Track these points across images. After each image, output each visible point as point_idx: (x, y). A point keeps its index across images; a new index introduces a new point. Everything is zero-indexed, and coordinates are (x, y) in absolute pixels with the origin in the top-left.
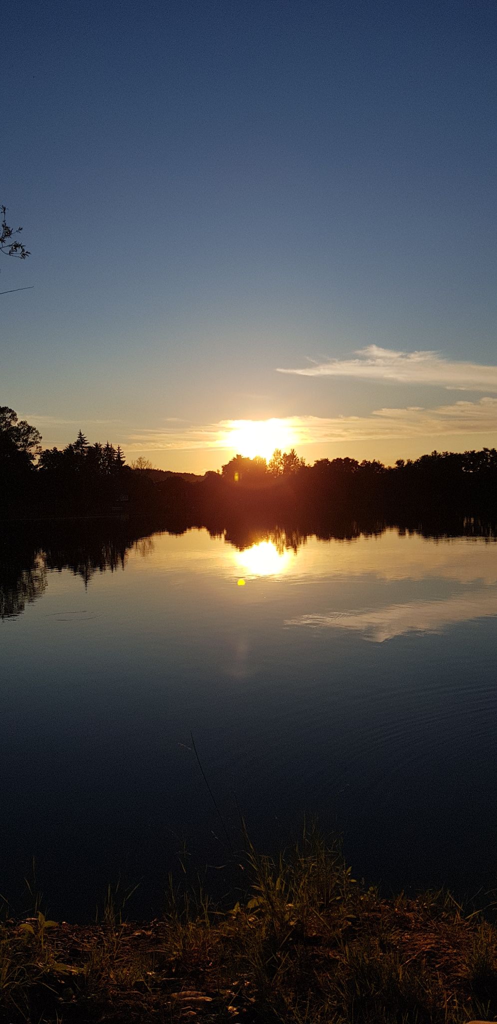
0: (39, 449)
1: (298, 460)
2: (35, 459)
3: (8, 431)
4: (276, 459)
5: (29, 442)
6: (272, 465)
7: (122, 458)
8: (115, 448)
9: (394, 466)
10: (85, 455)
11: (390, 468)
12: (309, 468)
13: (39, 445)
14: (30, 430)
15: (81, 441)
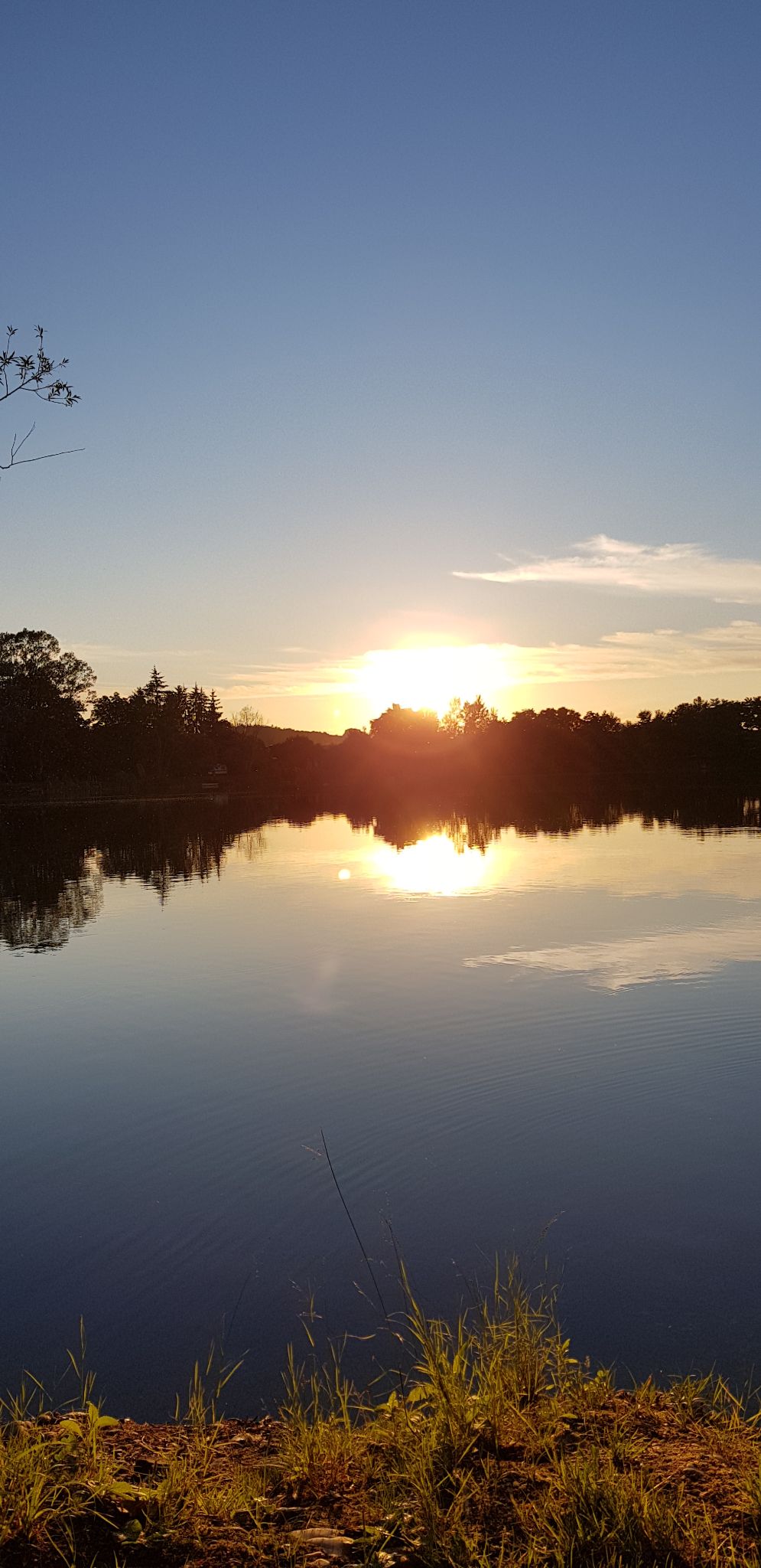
0: (91, 695)
1: (487, 711)
2: (86, 710)
3: (47, 667)
4: (454, 710)
5: (76, 685)
6: (448, 720)
7: (217, 708)
8: (208, 693)
9: (635, 720)
10: (162, 703)
11: (629, 723)
12: (503, 724)
13: (91, 689)
14: (78, 666)
15: (155, 684)
